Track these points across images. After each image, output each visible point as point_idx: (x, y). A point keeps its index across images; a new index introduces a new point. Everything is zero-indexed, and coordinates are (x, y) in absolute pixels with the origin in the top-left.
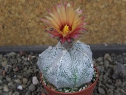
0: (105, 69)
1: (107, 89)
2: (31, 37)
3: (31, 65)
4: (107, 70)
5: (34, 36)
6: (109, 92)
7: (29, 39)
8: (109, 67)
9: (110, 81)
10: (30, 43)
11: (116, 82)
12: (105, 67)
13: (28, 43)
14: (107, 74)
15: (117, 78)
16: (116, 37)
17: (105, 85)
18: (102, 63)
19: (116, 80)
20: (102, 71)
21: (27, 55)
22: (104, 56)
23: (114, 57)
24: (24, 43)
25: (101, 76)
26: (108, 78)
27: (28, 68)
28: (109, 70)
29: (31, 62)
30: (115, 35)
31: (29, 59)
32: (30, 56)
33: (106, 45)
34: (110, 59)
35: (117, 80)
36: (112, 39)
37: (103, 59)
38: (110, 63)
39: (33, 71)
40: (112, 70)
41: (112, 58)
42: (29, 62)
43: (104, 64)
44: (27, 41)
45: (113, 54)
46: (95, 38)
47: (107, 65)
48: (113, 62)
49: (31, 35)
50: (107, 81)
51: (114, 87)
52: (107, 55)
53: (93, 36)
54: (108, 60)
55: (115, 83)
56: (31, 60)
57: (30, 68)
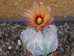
0: (64, 34)
1: (65, 48)
2: (16, 12)
3: (17, 31)
4: (66, 35)
5: (18, 11)
6: (67, 51)
7: (15, 13)
8: (67, 33)
9: (67, 42)
10: (15, 15)
12: (65, 32)
13: (14, 15)
14: (66, 37)
15: (72, 41)
17: (64, 45)
18: (62, 29)
19: (71, 42)
21: (14, 25)
22: (64, 24)
23: (70, 25)
25: (62, 39)
26: (66, 40)
27: (15, 34)
28: (67, 35)
29: (17, 30)
30: (71, 10)
31: (15, 28)
32: (15, 25)
33: (66, 17)
34: (68, 27)
36: (70, 13)
37: (63, 26)
39: (18, 35)
40: (69, 35)
41: (69, 26)
42: (16, 30)
43: (64, 31)
44: (14, 14)
46: (58, 12)
47: (66, 31)
49: (16, 11)
51: (70, 47)
52: (66, 24)
54: (67, 28)
55: (71, 44)
56: (17, 28)
57: (16, 33)
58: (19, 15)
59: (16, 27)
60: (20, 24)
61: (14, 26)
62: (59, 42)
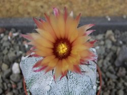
11: (120, 71)
16: (122, 7)
20: (102, 54)
24: (4, 13)
35: (120, 69)
38: (113, 44)
45: (117, 32)
48: (117, 42)
50: (108, 67)
53: (93, 5)
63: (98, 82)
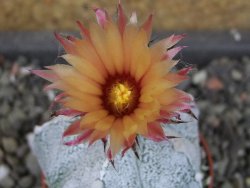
2: (20, 5)
21: (7, 64)
27: (11, 105)
29: (21, 87)
31: (13, 78)
32: (15, 67)
33: (237, 37)
39: (27, 113)
42: (16, 88)
44: (8, 15)
56: (21, 81)
57: (18, 103)
58: (31, 18)
59: (17, 76)
60: (35, 61)
61: (10, 69)
62: (207, 164)
63: (205, 168)
